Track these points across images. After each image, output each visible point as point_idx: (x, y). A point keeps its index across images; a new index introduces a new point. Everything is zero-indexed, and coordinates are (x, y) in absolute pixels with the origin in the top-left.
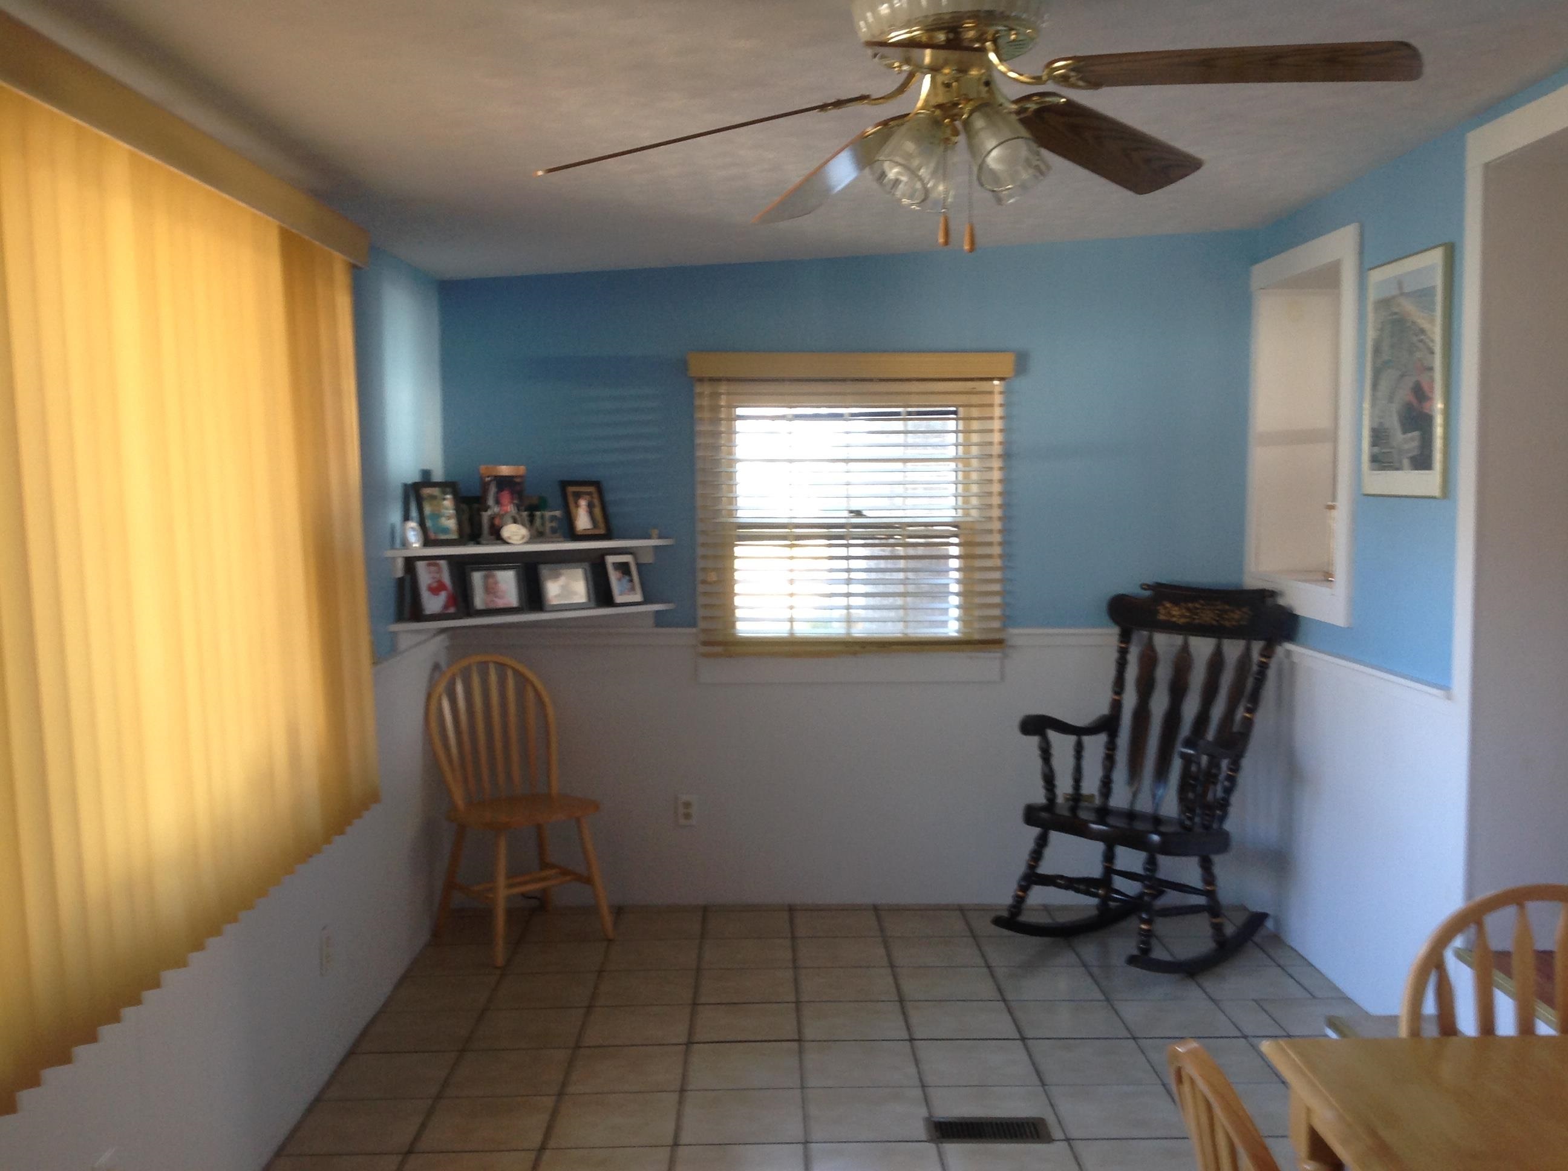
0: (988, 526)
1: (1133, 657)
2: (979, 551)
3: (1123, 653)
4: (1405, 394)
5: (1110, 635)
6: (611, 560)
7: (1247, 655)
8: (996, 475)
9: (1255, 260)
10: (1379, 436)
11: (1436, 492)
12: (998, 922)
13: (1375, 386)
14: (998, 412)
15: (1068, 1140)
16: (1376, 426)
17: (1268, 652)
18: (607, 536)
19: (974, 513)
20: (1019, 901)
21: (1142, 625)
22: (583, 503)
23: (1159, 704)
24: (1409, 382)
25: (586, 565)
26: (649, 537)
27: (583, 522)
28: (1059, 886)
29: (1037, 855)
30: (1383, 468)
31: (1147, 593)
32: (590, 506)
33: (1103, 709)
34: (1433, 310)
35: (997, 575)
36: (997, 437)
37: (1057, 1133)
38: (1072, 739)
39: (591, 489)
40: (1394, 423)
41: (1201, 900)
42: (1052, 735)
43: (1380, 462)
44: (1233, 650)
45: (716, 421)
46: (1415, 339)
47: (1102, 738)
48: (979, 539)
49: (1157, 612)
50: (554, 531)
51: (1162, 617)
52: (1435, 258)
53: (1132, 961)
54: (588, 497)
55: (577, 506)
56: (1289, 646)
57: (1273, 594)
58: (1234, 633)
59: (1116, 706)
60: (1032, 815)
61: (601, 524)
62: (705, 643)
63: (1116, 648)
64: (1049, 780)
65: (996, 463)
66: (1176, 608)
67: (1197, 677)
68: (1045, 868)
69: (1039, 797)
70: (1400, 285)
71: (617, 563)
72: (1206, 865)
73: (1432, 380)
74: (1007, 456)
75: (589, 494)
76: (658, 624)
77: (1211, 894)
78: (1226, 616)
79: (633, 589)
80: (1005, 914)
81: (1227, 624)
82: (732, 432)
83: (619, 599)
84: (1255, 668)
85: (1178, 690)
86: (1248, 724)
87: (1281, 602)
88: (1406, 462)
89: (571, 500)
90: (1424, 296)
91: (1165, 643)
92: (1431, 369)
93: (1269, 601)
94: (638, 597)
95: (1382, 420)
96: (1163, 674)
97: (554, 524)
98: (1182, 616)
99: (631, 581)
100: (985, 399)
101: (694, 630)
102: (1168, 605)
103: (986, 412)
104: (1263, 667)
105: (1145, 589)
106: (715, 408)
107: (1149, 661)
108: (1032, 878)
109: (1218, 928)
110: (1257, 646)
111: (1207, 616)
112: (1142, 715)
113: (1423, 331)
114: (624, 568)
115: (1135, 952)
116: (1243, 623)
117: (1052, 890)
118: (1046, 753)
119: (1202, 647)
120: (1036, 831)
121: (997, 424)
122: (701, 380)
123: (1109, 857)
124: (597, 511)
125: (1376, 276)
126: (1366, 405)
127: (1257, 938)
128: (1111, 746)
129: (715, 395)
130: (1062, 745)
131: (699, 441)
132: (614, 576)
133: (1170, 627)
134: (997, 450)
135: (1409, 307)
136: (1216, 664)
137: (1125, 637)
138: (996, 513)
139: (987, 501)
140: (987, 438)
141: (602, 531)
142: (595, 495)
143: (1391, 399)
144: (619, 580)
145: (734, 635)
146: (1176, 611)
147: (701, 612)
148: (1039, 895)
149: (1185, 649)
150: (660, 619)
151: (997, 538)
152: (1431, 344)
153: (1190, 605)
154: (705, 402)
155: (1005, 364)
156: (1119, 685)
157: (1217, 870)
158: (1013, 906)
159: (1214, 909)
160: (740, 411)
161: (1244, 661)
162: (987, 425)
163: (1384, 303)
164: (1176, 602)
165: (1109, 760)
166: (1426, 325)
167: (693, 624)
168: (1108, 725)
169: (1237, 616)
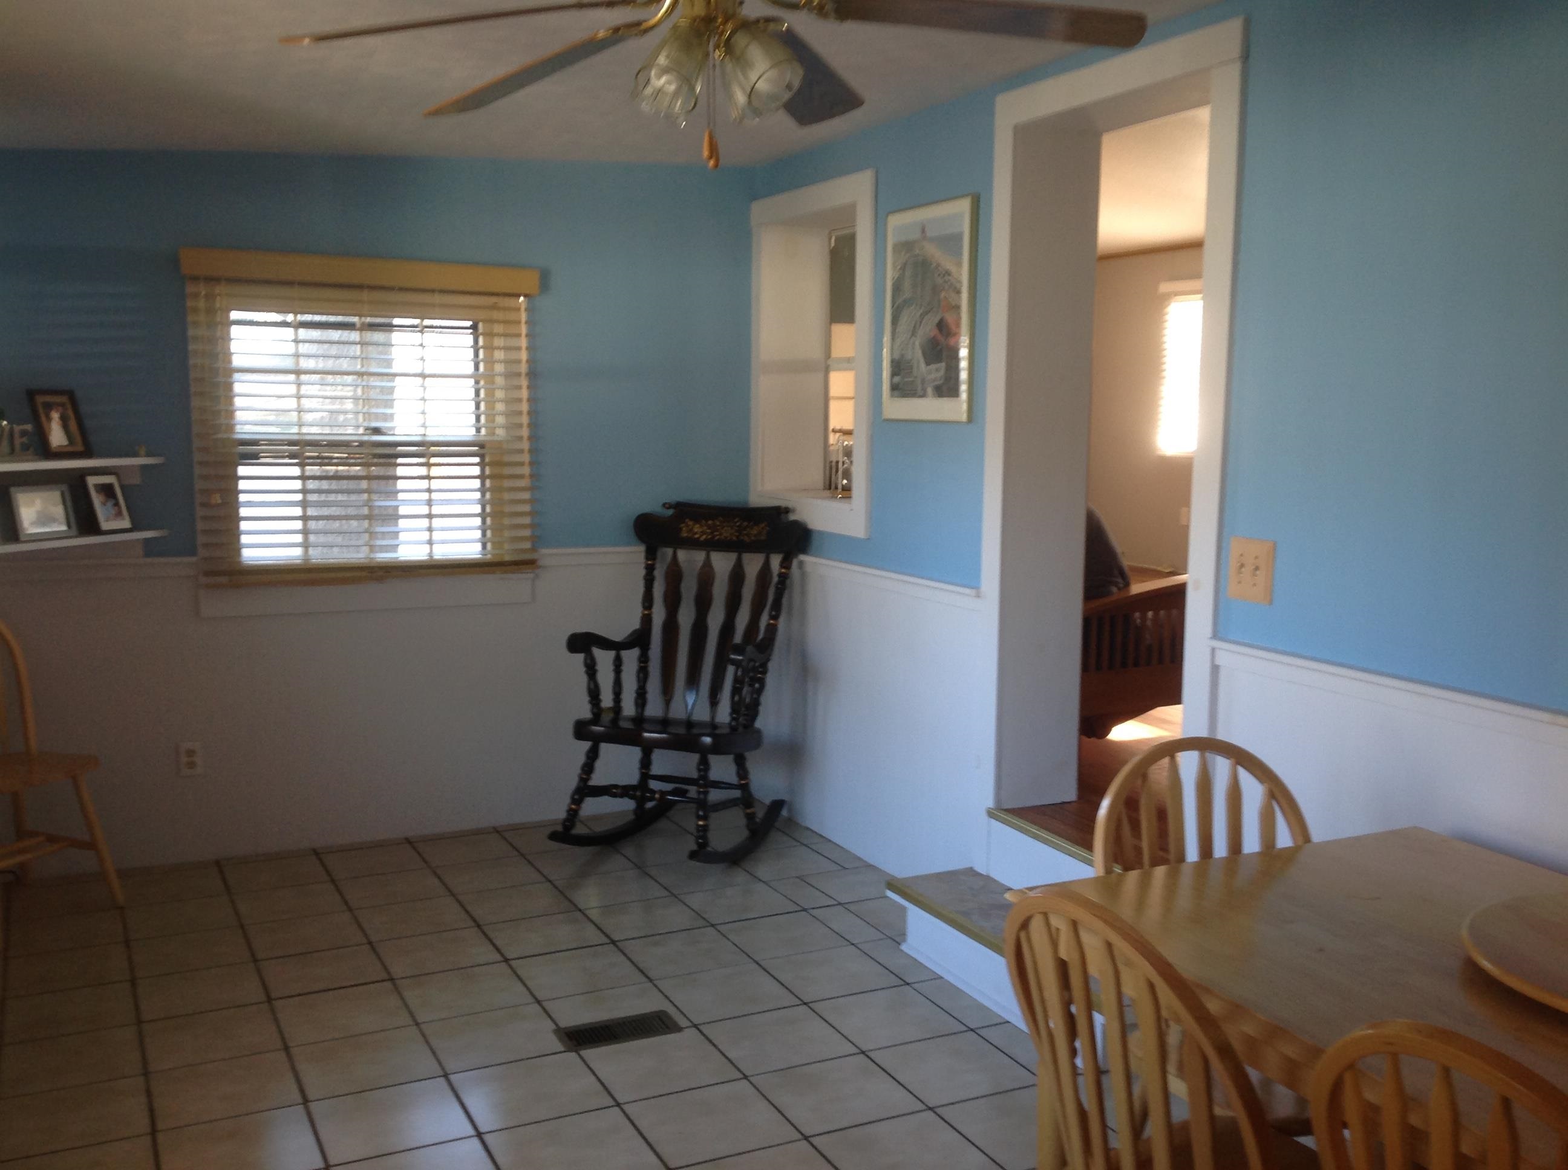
0: (518, 446)
1: (659, 574)
2: (507, 471)
3: (650, 569)
4: (928, 328)
5: (638, 552)
6: (92, 481)
7: (766, 568)
8: (524, 394)
9: (755, 197)
10: (898, 367)
11: (964, 417)
12: (554, 836)
13: (895, 321)
14: (524, 330)
15: (695, 1026)
16: (897, 356)
17: (786, 563)
18: (87, 454)
19: (500, 432)
20: (573, 815)
21: (667, 544)
22: (55, 415)
23: (686, 617)
24: (932, 320)
25: (65, 487)
26: (135, 455)
27: (57, 437)
28: (614, 795)
29: (588, 768)
30: (905, 395)
31: (670, 512)
32: (64, 420)
33: (635, 624)
34: (961, 254)
35: (526, 496)
36: (524, 356)
37: (683, 1022)
38: (611, 654)
39: (64, 399)
40: (917, 355)
41: (737, 794)
42: (597, 652)
43: (899, 390)
44: (753, 564)
45: (212, 325)
46: (939, 281)
47: (635, 652)
48: (507, 459)
49: (681, 529)
50: (25, 448)
51: (684, 534)
52: (963, 206)
53: (693, 855)
54: (60, 408)
55: (49, 419)
56: (802, 557)
57: (787, 511)
58: (754, 547)
59: (647, 620)
60: (581, 730)
61: (78, 439)
62: (208, 574)
63: (643, 566)
64: (594, 694)
65: (524, 382)
66: (698, 526)
67: (720, 591)
68: (597, 780)
69: (586, 713)
70: (923, 231)
71: (99, 485)
72: (740, 762)
73: (959, 318)
74: (533, 374)
75: (63, 405)
76: (148, 553)
77: (745, 788)
78: (745, 532)
79: (119, 514)
80: (560, 828)
81: (746, 539)
82: (227, 339)
83: (105, 526)
84: (775, 579)
85: (703, 603)
86: (772, 630)
87: (792, 517)
88: (930, 390)
89: (41, 410)
90: (950, 242)
91: (690, 559)
92: (957, 308)
93: (783, 516)
94: (126, 524)
95: (903, 352)
96: (689, 589)
97: (25, 440)
98: (703, 533)
99: (117, 504)
100: (512, 316)
101: (194, 559)
102: (691, 523)
103: (512, 330)
104: (784, 578)
105: (668, 508)
106: (211, 311)
107: (675, 576)
108: (584, 790)
109: (750, 817)
110: (776, 561)
111: (727, 533)
112: (671, 627)
113: (948, 273)
114: (107, 491)
115: (694, 847)
116: (763, 538)
117: (605, 799)
118: (591, 669)
119: (722, 563)
120: (586, 745)
121: (524, 342)
122: (195, 279)
123: (646, 763)
124: (73, 425)
125: (895, 221)
126: (887, 339)
127: (777, 824)
128: (644, 659)
129: (210, 297)
130: (604, 659)
131: (191, 347)
132: (97, 500)
133: (692, 544)
134: (524, 368)
135: (933, 252)
136: (737, 577)
137: (651, 554)
138: (525, 432)
139: (517, 420)
140: (513, 355)
141: (80, 448)
142: (69, 406)
143: (914, 333)
144: (104, 504)
145: (240, 563)
146: (697, 528)
147: (201, 539)
148: (591, 806)
149: (707, 564)
150: (150, 548)
151: (526, 458)
152: (958, 285)
153: (710, 522)
154: (202, 304)
155: (531, 280)
156: (648, 601)
157: (750, 765)
158: (566, 820)
159: (747, 800)
160: (234, 315)
161: (765, 572)
162: (513, 342)
163: (905, 247)
164: (696, 520)
165: (643, 673)
166: (953, 269)
167: (193, 552)
168: (640, 639)
169: (755, 532)
